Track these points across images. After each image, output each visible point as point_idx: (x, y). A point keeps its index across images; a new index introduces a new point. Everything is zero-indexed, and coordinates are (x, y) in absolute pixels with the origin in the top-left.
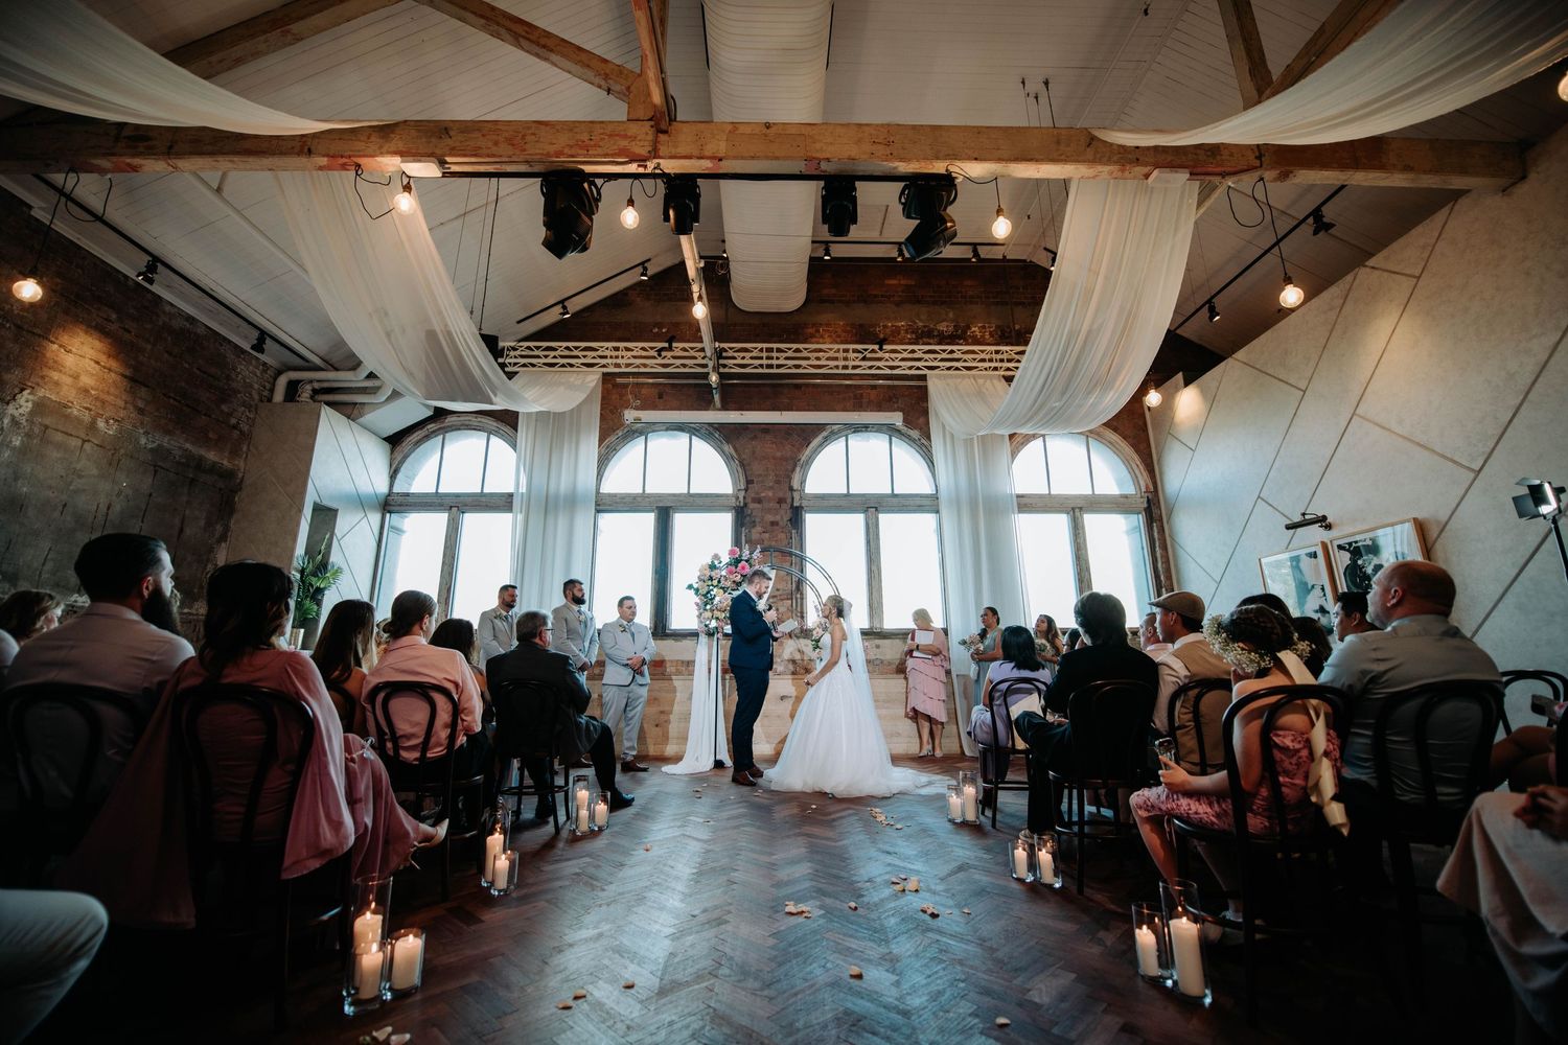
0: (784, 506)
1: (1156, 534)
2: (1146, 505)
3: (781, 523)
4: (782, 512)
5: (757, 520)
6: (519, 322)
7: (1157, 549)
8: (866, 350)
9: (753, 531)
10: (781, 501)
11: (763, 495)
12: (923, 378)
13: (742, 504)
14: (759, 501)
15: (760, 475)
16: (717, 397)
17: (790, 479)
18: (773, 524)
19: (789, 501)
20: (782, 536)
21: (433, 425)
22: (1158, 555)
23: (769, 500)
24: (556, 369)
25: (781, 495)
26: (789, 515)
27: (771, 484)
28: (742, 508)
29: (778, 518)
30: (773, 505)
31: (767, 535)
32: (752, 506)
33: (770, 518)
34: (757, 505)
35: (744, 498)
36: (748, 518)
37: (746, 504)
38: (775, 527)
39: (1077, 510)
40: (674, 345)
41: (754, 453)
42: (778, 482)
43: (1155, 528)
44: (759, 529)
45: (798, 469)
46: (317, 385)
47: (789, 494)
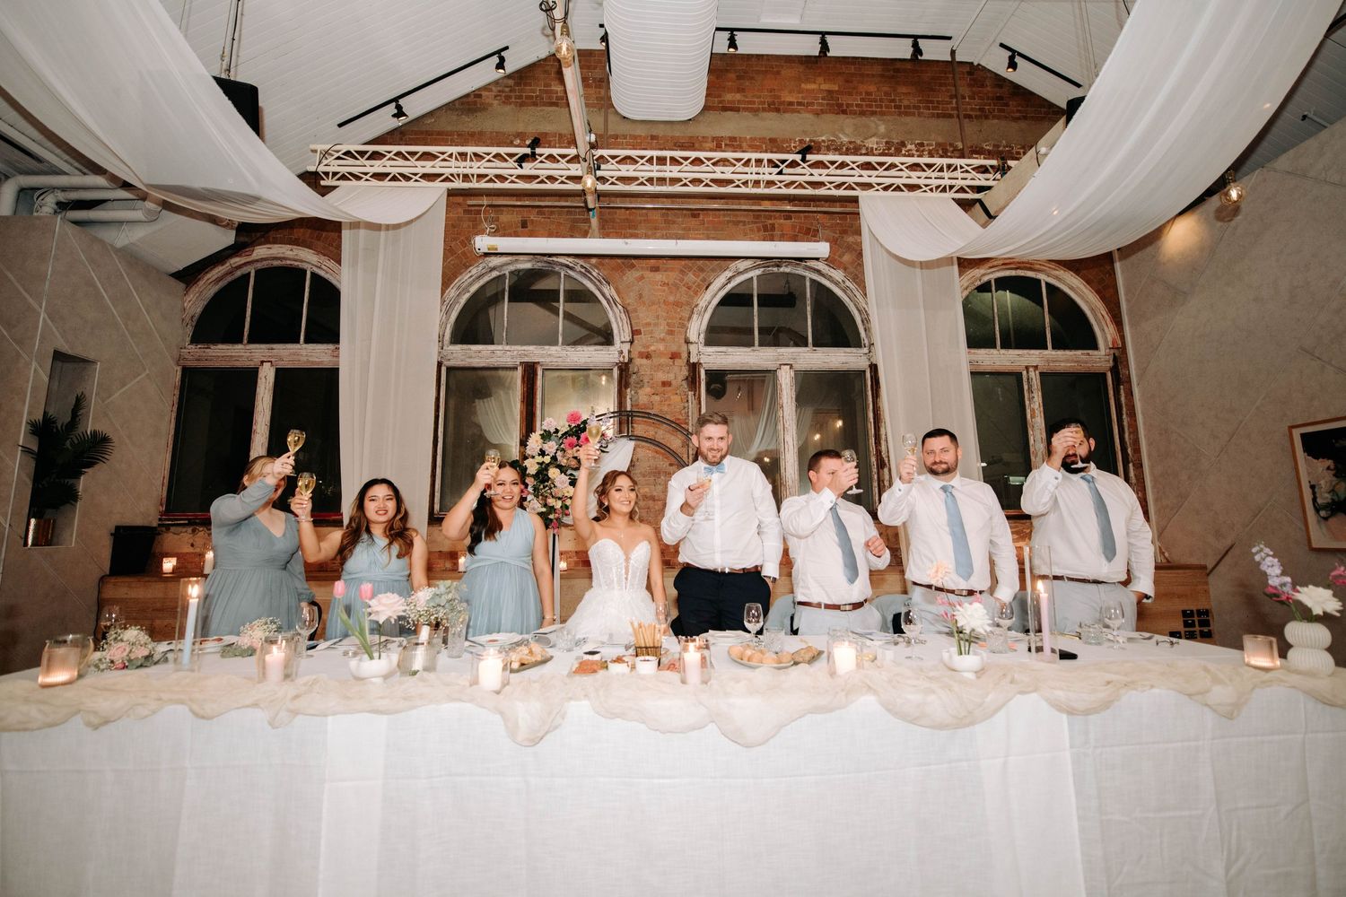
0: (678, 362)
1: (1123, 399)
2: (1111, 364)
3: (674, 383)
4: (676, 369)
5: (645, 381)
6: (340, 125)
7: (1124, 416)
8: (783, 162)
9: (640, 392)
10: (674, 356)
11: (652, 348)
12: (855, 200)
13: (626, 361)
14: (648, 356)
15: (648, 324)
16: (594, 221)
17: (684, 327)
18: (665, 384)
19: (684, 355)
20: (676, 399)
21: (237, 259)
22: (1125, 423)
23: (661, 354)
24: (386, 183)
25: (674, 348)
26: (685, 372)
27: (662, 335)
28: (627, 365)
29: (670, 377)
30: (665, 360)
31: (657, 398)
32: (638, 361)
33: (661, 377)
34: (644, 361)
35: (629, 352)
36: (634, 376)
37: (631, 360)
38: (667, 389)
39: (1031, 369)
40: (538, 151)
41: (641, 296)
42: (671, 333)
43: (1122, 392)
44: (647, 390)
45: (695, 316)
46: (62, 197)
47: (684, 347)
